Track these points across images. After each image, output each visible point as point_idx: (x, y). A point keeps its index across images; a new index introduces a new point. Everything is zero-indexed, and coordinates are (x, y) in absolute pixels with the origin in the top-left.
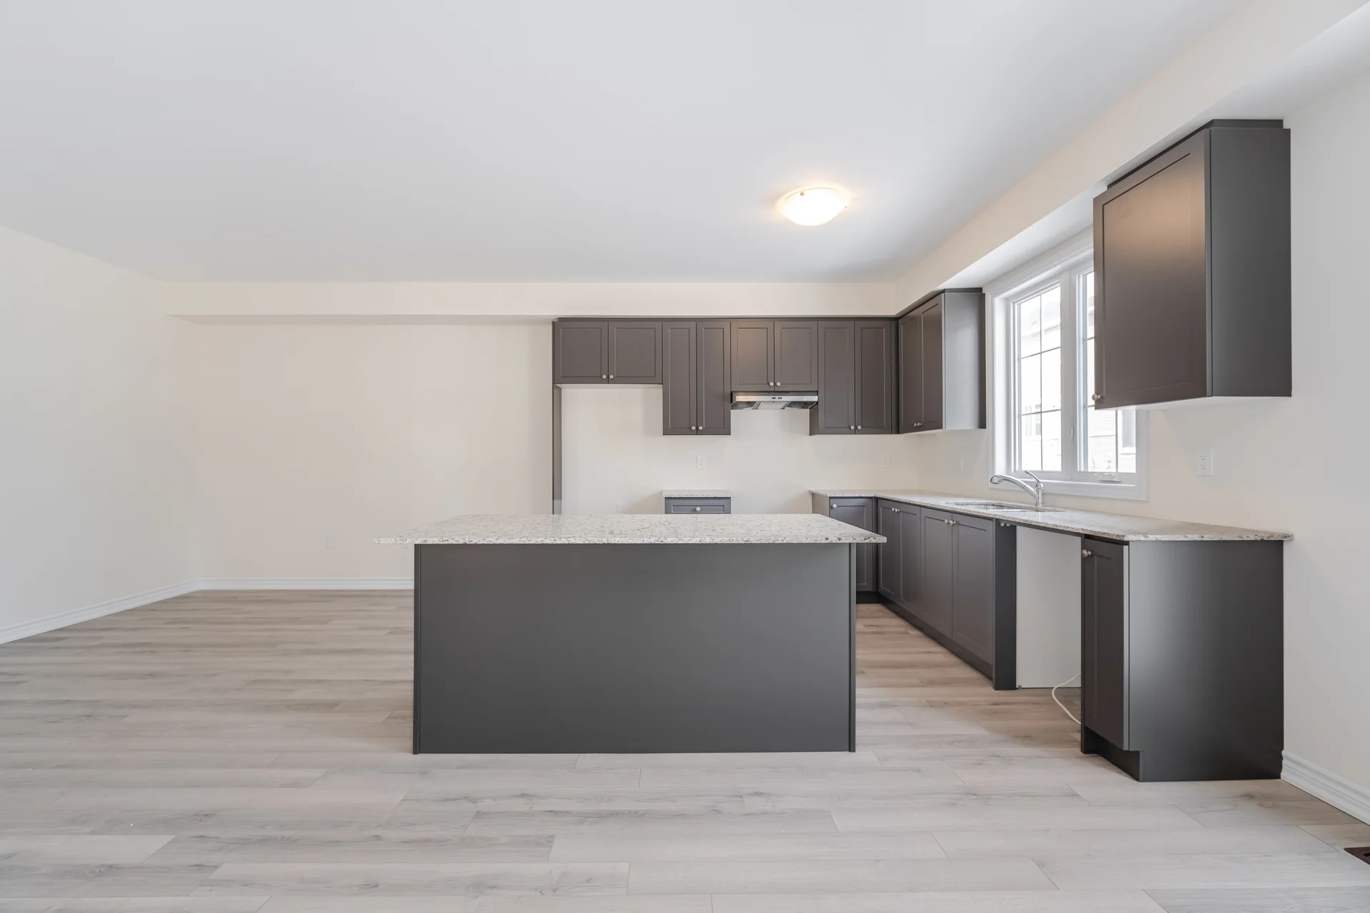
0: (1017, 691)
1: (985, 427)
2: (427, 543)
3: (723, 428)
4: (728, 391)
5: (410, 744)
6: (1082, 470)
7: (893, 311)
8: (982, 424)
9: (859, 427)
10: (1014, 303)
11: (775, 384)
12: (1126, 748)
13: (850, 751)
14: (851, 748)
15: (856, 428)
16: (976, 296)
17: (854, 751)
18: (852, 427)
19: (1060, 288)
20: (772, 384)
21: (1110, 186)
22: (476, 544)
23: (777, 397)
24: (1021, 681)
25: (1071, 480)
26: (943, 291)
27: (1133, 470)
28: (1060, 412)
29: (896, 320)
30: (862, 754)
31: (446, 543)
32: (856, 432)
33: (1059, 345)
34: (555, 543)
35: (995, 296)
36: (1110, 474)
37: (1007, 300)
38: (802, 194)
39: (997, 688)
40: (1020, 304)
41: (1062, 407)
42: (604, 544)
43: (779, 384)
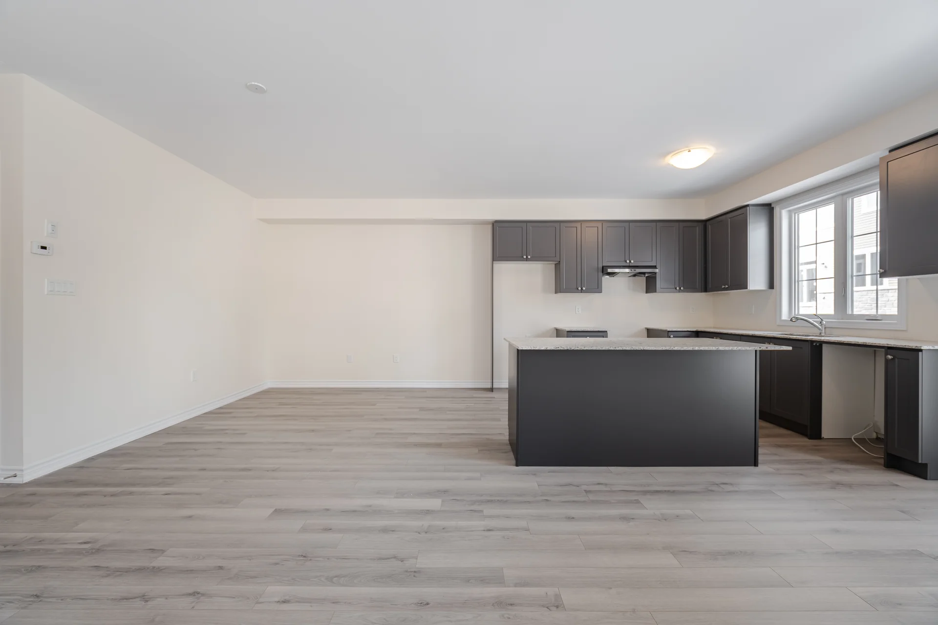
0: (822, 440)
1: (773, 288)
2: (548, 349)
3: (598, 289)
4: (600, 266)
5: (514, 462)
6: (850, 313)
7: (704, 217)
8: (771, 285)
9: (682, 288)
10: (795, 213)
11: (630, 262)
12: (920, 462)
13: (755, 466)
14: (756, 464)
15: (680, 288)
16: (769, 209)
17: (757, 466)
18: (678, 288)
19: (833, 205)
20: (628, 261)
21: (890, 151)
22: (573, 350)
23: (633, 270)
24: (825, 434)
25: (842, 319)
26: (748, 206)
27: (896, 313)
28: (833, 279)
29: (705, 222)
30: (761, 468)
31: (558, 349)
32: (680, 291)
33: (833, 239)
34: (615, 349)
35: (783, 209)
36: (875, 316)
37: (790, 211)
38: (689, 151)
39: (810, 439)
40: (799, 214)
41: (835, 276)
42: (641, 350)
43: (632, 261)
